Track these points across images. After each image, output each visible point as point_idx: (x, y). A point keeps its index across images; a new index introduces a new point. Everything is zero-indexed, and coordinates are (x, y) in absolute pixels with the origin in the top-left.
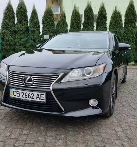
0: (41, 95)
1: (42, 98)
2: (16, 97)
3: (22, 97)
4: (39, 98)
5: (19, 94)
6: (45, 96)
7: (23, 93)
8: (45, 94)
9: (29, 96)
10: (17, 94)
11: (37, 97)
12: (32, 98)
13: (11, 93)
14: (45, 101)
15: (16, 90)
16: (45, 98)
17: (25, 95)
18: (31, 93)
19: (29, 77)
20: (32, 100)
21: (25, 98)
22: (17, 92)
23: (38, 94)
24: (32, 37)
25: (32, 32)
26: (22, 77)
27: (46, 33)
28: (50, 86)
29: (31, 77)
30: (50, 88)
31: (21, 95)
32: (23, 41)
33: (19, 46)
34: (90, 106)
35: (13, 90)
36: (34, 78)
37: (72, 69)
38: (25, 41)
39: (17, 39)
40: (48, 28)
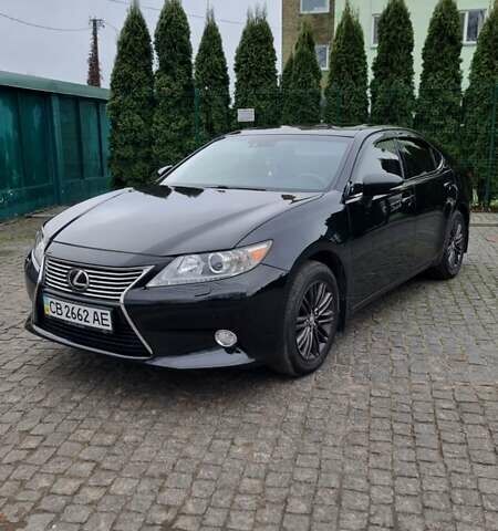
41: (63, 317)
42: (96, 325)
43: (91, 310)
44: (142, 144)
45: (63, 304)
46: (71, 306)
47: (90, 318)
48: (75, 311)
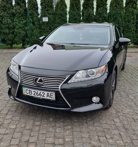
0: (51, 94)
1: (52, 97)
2: (29, 94)
3: (34, 95)
4: (49, 96)
5: (31, 92)
6: (54, 95)
7: (35, 92)
8: (54, 93)
9: (40, 94)
10: (30, 92)
11: (47, 96)
12: (43, 96)
13: (23, 91)
14: (54, 99)
15: (29, 89)
16: (54, 97)
17: (37, 94)
18: (42, 92)
19: (40, 78)
20: (43, 98)
21: (36, 96)
22: (29, 90)
23: (48, 93)
24: (31, 19)
25: (31, 14)
26: (33, 78)
27: (45, 16)
28: (58, 87)
29: (42, 78)
30: (58, 88)
31: (33, 93)
32: (22, 24)
33: (18, 29)
34: (93, 102)
35: (26, 89)
36: (44, 80)
37: (77, 71)
38: (24, 23)
39: (16, 22)
40: (47, 10)
41: (33, 95)
42: (48, 98)
43: (46, 93)
44: (11, 28)
45: (33, 90)
46: (36, 91)
47: (45, 95)
48: (39, 93)
